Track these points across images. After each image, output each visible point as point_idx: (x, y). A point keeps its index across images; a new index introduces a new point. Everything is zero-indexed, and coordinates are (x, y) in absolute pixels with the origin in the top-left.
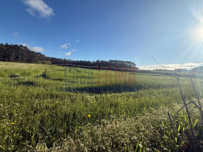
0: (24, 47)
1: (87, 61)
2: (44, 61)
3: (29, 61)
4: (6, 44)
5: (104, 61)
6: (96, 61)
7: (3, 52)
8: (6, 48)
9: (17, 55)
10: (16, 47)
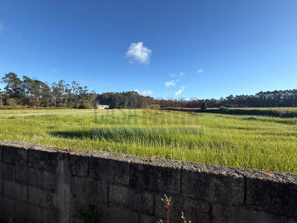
0: (135, 93)
1: (210, 99)
2: (153, 105)
3: (138, 107)
4: (123, 92)
5: (243, 95)
6: (227, 98)
7: (120, 100)
8: (122, 96)
9: (129, 101)
10: (128, 94)
